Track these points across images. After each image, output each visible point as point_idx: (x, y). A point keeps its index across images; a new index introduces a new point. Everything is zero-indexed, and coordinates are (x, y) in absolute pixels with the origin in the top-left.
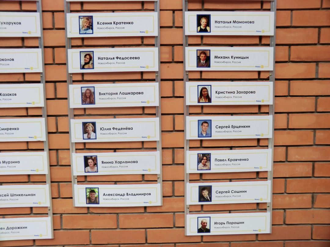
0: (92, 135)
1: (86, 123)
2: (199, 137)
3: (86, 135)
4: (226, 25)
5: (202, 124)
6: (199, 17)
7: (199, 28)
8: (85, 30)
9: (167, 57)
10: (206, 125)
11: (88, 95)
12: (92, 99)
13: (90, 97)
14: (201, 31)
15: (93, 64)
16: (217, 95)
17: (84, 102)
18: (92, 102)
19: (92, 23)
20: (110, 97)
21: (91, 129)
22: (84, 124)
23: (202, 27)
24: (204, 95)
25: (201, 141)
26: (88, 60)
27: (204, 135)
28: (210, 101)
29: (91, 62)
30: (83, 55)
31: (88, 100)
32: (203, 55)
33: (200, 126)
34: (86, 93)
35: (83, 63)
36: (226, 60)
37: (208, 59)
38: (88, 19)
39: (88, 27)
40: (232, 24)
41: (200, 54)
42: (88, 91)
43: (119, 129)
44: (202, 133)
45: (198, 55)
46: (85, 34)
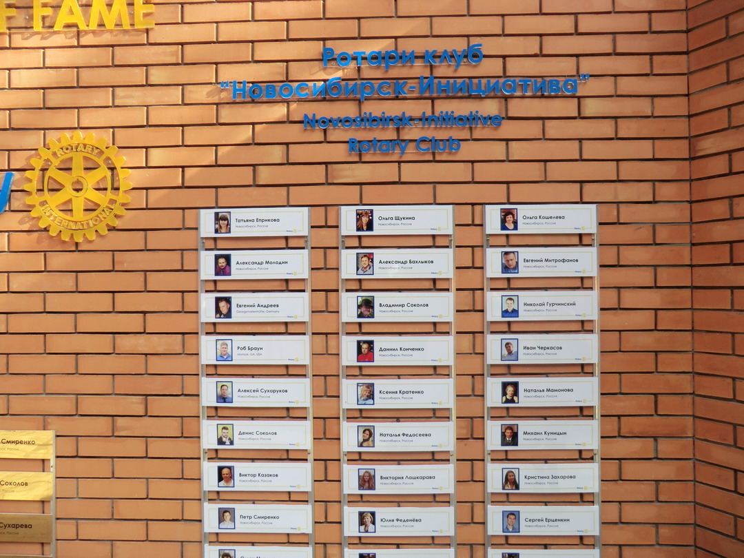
0: (371, 527)
1: (364, 513)
2: (503, 532)
3: (362, 528)
4: (538, 394)
5: (508, 517)
6: (505, 385)
7: (504, 398)
8: (364, 400)
9: (465, 433)
10: (512, 517)
11: (367, 478)
12: (371, 483)
13: (369, 482)
14: (507, 401)
15: (373, 441)
16: (526, 480)
17: (361, 486)
18: (372, 487)
19: (373, 392)
20: (394, 481)
21: (370, 520)
22: (361, 515)
23: (508, 397)
24: (511, 481)
25: (507, 537)
26: (368, 436)
27: (511, 530)
28: (517, 487)
29: (371, 439)
30: (361, 430)
31: (367, 484)
32: (509, 431)
33: (506, 519)
34: (364, 476)
35: (361, 440)
36: (538, 436)
37: (515, 436)
38: (368, 387)
39: (368, 396)
40: (546, 393)
41: (506, 430)
42: (367, 474)
43: (404, 521)
44: (508, 527)
45: (503, 431)
46: (364, 404)
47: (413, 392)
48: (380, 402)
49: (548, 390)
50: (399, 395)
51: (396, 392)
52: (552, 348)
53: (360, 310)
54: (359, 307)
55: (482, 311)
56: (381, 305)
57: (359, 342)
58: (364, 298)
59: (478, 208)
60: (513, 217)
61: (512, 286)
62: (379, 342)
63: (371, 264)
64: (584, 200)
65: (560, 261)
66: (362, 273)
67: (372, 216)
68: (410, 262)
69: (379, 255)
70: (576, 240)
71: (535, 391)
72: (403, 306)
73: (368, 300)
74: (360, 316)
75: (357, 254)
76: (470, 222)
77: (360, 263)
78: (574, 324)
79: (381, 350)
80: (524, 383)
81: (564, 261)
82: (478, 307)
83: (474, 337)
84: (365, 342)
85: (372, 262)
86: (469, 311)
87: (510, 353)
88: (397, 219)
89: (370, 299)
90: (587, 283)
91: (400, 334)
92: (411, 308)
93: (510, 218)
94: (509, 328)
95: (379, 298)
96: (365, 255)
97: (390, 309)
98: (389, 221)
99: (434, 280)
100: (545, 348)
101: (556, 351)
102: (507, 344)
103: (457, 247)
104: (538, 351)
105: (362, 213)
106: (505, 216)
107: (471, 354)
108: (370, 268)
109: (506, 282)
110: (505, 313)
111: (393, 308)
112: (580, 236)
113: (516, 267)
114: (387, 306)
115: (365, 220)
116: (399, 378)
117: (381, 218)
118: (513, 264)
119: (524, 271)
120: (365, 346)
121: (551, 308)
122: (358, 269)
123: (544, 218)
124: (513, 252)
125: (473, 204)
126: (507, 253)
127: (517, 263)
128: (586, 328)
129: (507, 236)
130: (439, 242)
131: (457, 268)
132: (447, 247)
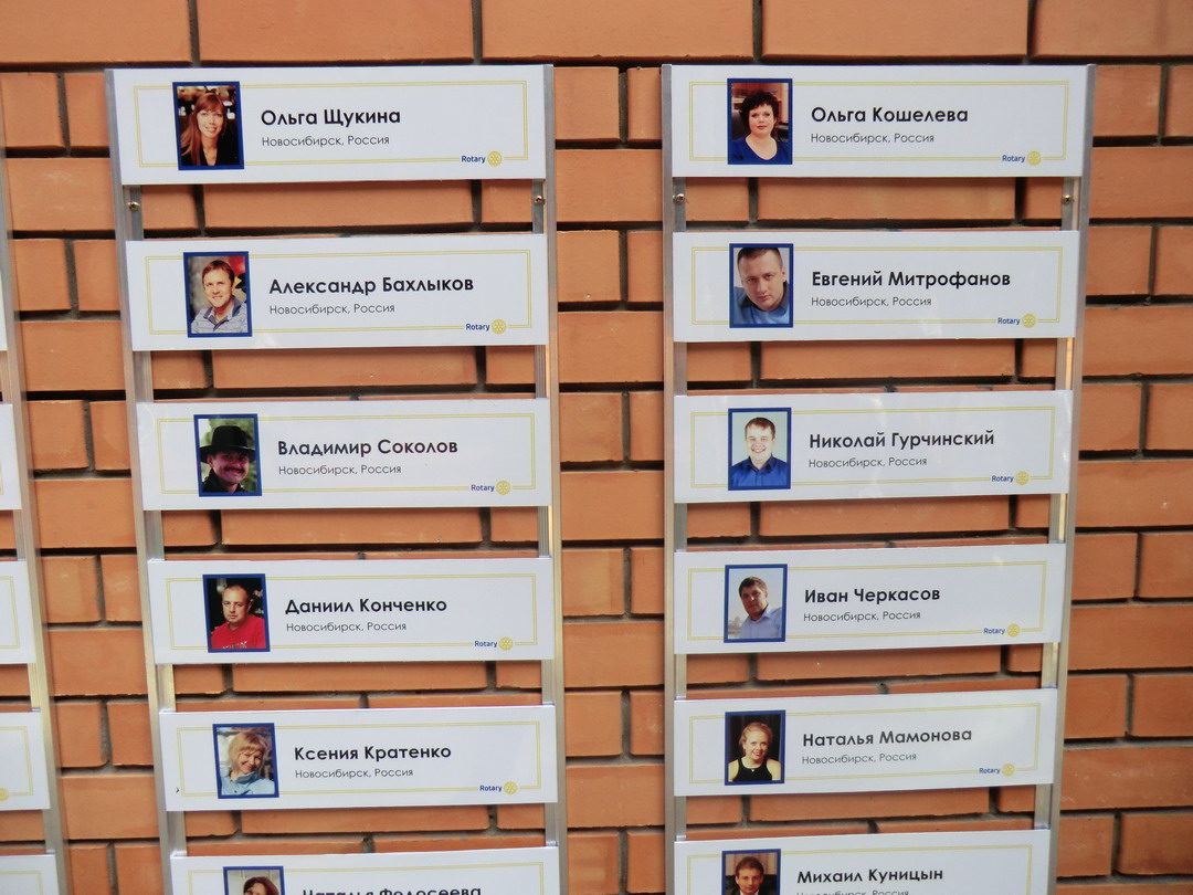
4: (852, 750)
7: (734, 768)
8: (242, 781)
14: (744, 777)
19: (273, 753)
30: (237, 882)
32: (748, 873)
36: (846, 886)
37: (769, 886)
38: (252, 738)
39: (253, 768)
40: (878, 748)
41: (738, 868)
45: (730, 872)
46: (243, 796)
47: (413, 753)
48: (298, 788)
49: (887, 738)
50: (362, 763)
51: (355, 754)
52: (906, 596)
53: (207, 468)
54: (203, 455)
55: (658, 465)
56: (282, 445)
57: (210, 583)
58: (219, 423)
59: (641, 78)
60: (777, 113)
61: (767, 375)
62: (285, 579)
63: (239, 293)
64: (1044, 49)
65: (942, 280)
66: (207, 327)
67: (236, 108)
68: (387, 286)
69: (267, 259)
70: (1002, 205)
71: (842, 741)
72: (362, 449)
73: (236, 430)
74: (210, 487)
75: (188, 256)
76: (615, 134)
77: (197, 290)
78: (984, 509)
79: (292, 608)
80: (803, 714)
81: (958, 280)
82: (645, 453)
83: (629, 560)
84: (233, 581)
85: (245, 285)
86: (610, 465)
87: (756, 613)
88: (333, 118)
89: (241, 424)
90: (1035, 364)
91: (361, 549)
92: (393, 459)
93: (762, 117)
94: (756, 528)
95: (276, 422)
96: (218, 261)
97: (316, 461)
98: (303, 130)
99: (480, 354)
100: (880, 597)
101: (919, 606)
102: (748, 584)
103: (562, 226)
104: (854, 603)
105: (195, 99)
106: (745, 109)
107: (618, 617)
108: (236, 311)
109: (745, 358)
110: (741, 473)
111: (329, 460)
112: (1021, 186)
113: (785, 303)
114: (305, 450)
115: (209, 123)
116: (366, 705)
117: (269, 117)
118: (772, 290)
119: (813, 319)
120: (233, 596)
121: (908, 453)
122: (191, 314)
123: (892, 116)
124: (775, 248)
125: (624, 65)
126: (749, 251)
127: (788, 288)
128: (1023, 523)
129: (753, 184)
130: (497, 207)
131: (563, 307)
132: (526, 227)
